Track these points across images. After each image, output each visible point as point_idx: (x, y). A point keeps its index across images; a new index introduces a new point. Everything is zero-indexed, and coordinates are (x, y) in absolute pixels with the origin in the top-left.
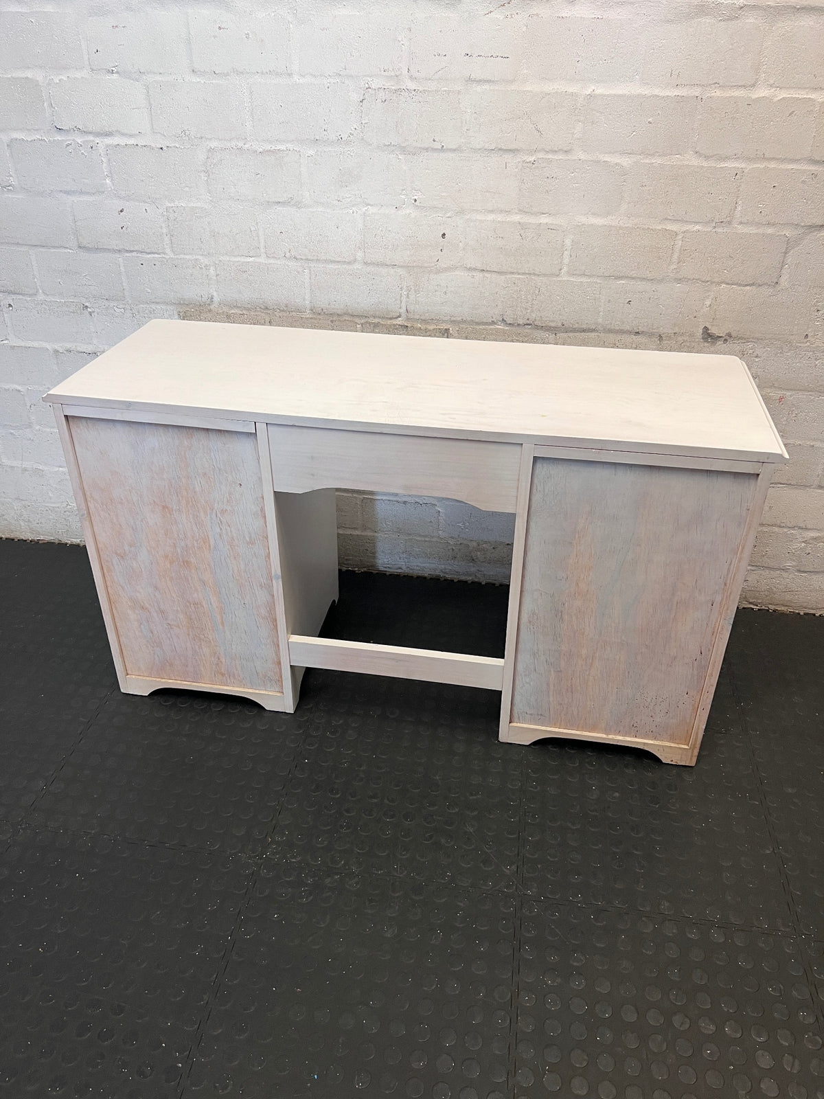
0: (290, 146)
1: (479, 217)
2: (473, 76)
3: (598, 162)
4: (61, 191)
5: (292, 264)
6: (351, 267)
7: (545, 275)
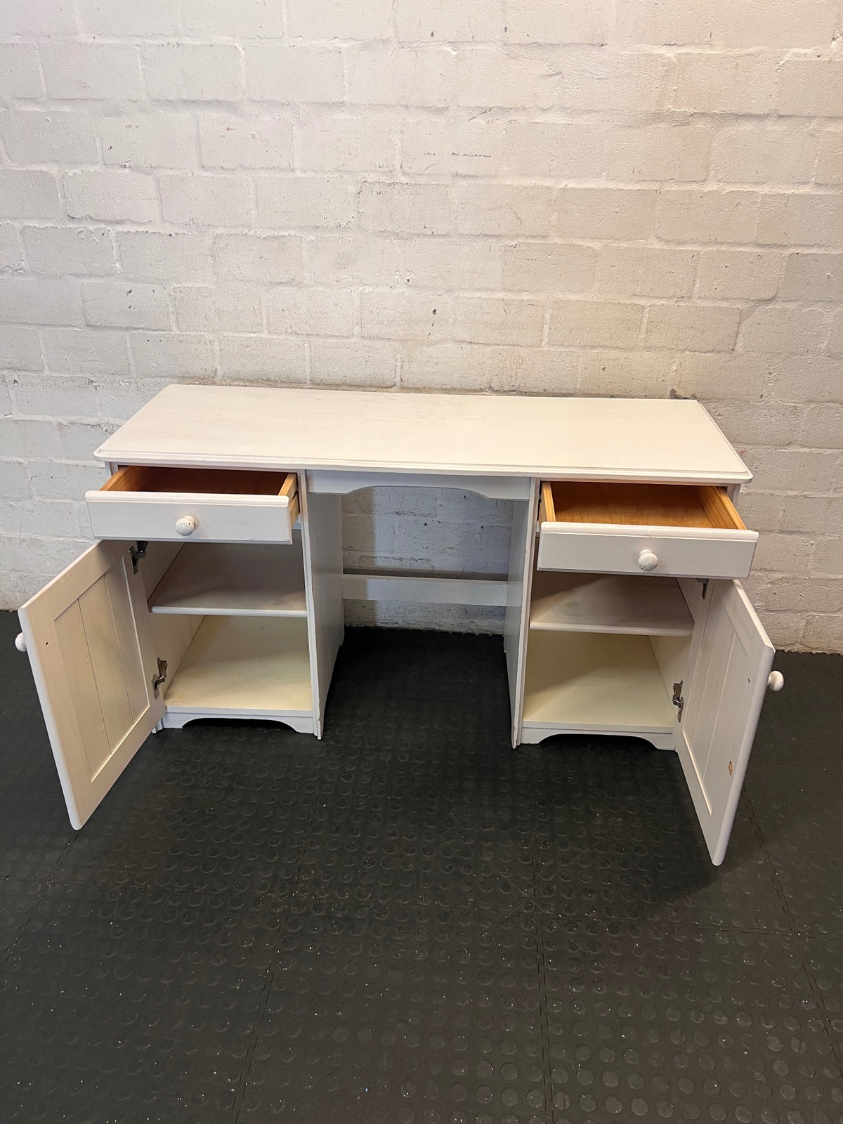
0: (292, 232)
1: (467, 295)
2: (459, 172)
3: (573, 245)
4: (71, 274)
5: (293, 338)
6: (349, 341)
7: (527, 346)
